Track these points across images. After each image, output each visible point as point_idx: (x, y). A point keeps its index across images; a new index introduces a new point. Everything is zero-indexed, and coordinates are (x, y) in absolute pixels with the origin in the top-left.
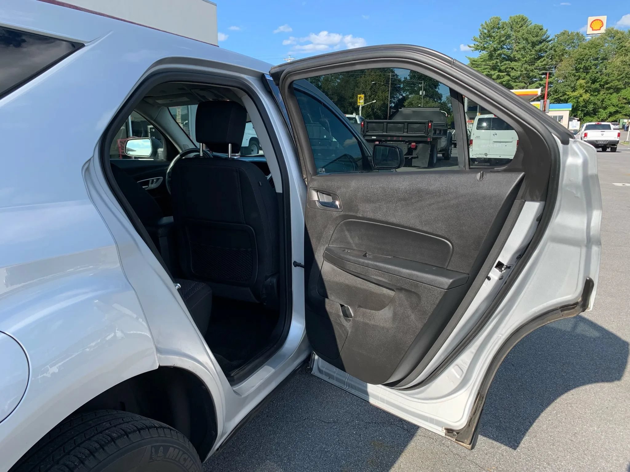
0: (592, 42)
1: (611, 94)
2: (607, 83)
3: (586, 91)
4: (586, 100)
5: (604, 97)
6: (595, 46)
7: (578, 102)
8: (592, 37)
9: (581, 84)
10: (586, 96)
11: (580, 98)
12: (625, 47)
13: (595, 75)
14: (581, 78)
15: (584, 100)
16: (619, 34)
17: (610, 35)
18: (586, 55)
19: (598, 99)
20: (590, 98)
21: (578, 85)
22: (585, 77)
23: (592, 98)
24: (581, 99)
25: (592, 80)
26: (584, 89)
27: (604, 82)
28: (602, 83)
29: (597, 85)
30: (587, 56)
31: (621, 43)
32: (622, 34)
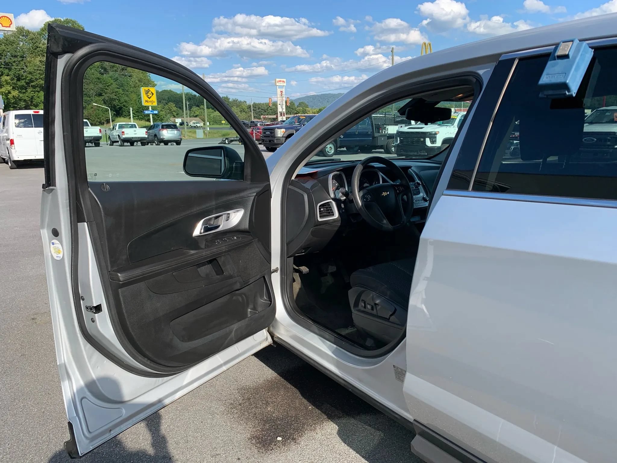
0: (7, 38)
1: (39, 92)
2: (33, 82)
3: (14, 88)
4: (15, 97)
5: (33, 95)
6: (11, 43)
7: (7, 99)
8: (5, 34)
9: (6, 81)
10: (15, 93)
11: (9, 94)
12: (40, 48)
13: (19, 72)
14: (4, 74)
15: (13, 96)
16: (31, 35)
17: (22, 34)
18: (3, 51)
19: (27, 96)
20: (19, 96)
21: (3, 81)
22: (8, 73)
23: (21, 95)
24: (10, 96)
25: (16, 77)
26: (11, 86)
27: (28, 80)
28: (27, 81)
29: (22, 83)
30: (5, 52)
31: (35, 43)
32: (34, 34)
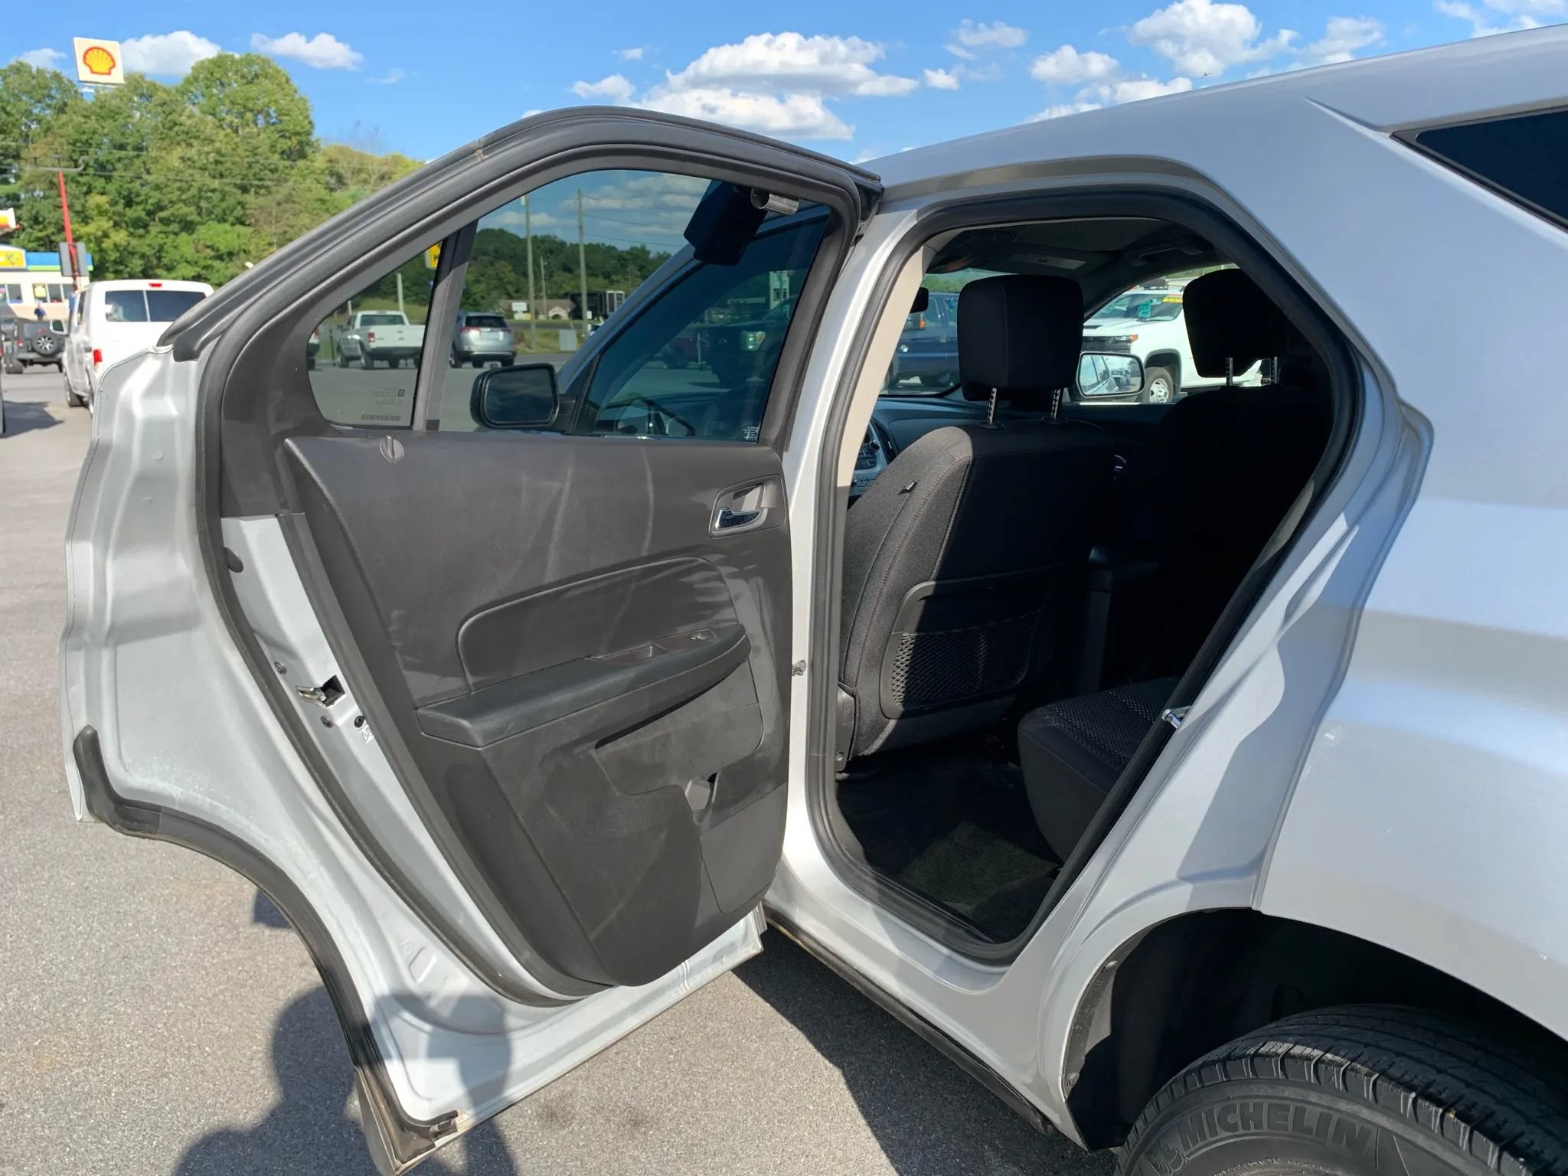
0: (102, 102)
1: (176, 234)
2: (162, 209)
3: (116, 225)
4: (120, 246)
5: (161, 242)
6: (112, 114)
7: (101, 250)
8: (97, 91)
9: (98, 206)
10: (120, 237)
11: (104, 240)
12: (181, 125)
13: (130, 186)
14: (95, 191)
15: (115, 245)
16: (160, 93)
17: (139, 91)
18: (94, 133)
19: (149, 245)
20: (129, 244)
21: (92, 207)
22: (104, 188)
23: (134, 242)
24: (107, 244)
25: (124, 198)
26: (110, 219)
27: (152, 205)
28: (149, 207)
29: (137, 212)
30: (97, 136)
31: (170, 113)
32: (168, 92)
